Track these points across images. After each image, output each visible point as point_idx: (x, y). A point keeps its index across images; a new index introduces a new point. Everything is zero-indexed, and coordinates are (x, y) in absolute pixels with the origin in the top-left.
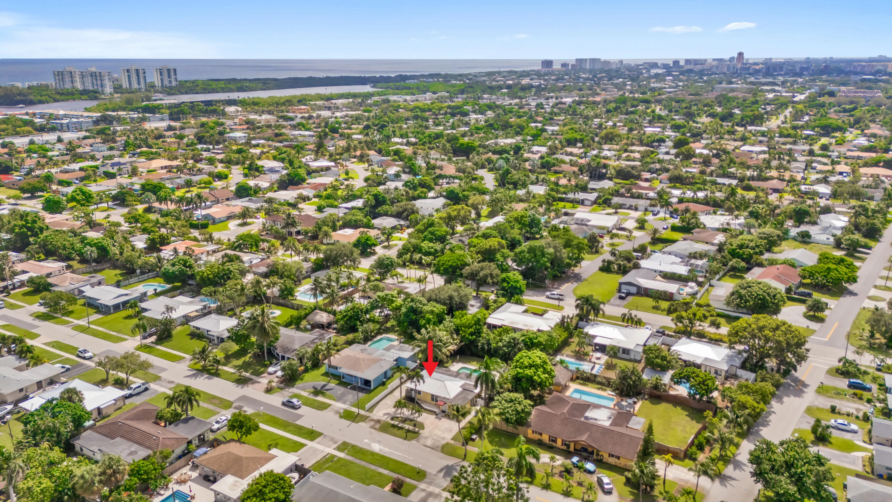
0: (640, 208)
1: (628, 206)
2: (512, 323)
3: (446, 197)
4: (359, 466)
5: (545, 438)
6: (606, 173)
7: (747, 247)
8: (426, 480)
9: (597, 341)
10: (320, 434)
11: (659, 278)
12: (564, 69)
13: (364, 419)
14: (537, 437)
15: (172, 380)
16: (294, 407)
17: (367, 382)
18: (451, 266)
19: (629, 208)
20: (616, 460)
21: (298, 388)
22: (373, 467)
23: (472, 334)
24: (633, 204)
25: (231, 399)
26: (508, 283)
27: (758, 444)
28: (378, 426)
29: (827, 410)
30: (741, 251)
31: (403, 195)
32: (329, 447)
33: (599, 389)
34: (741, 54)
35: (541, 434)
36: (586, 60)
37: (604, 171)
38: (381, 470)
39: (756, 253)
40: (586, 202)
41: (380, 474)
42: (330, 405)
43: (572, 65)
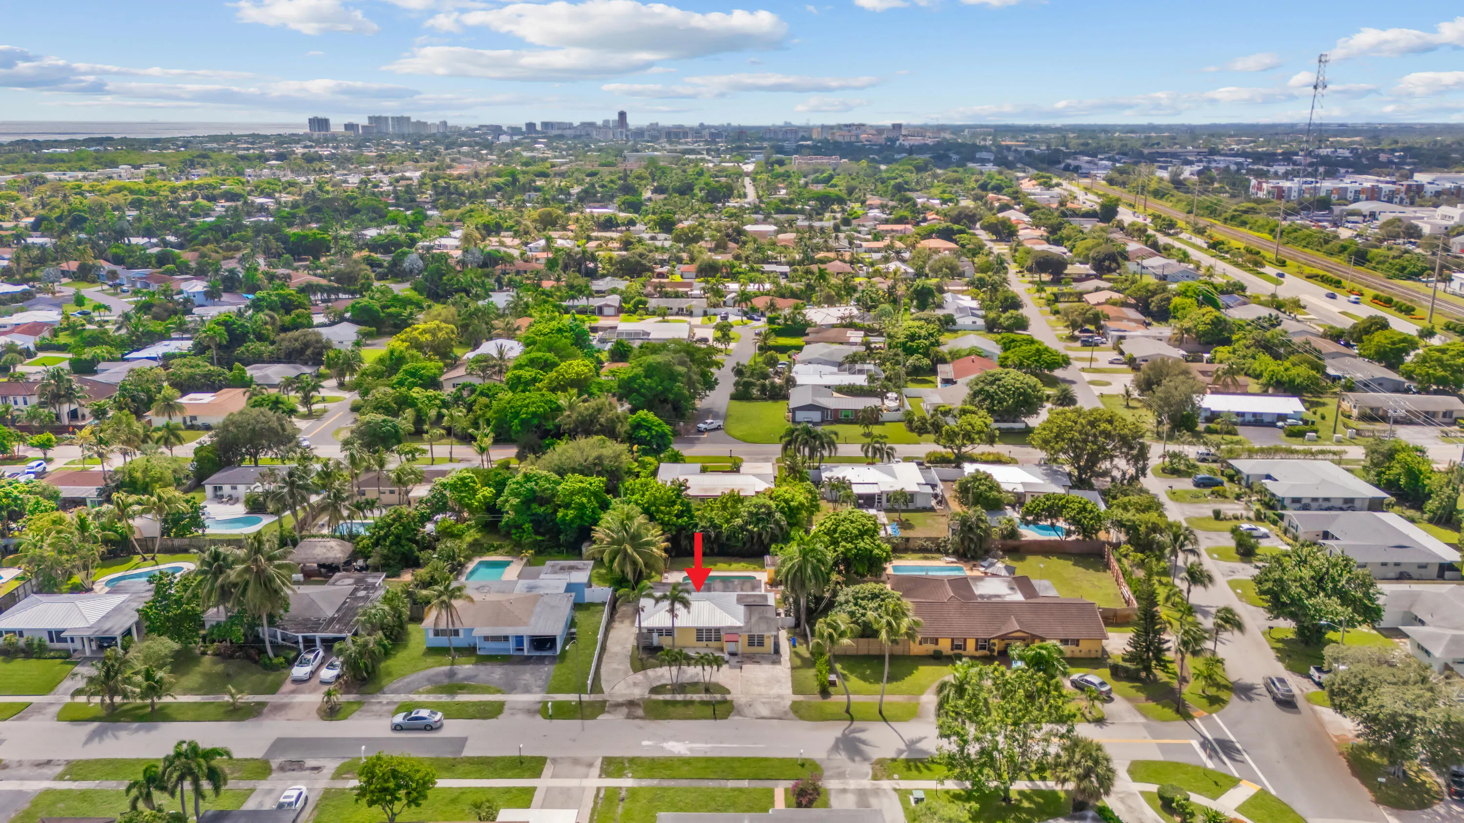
0: (695, 311)
1: (675, 310)
2: (706, 490)
3: (353, 321)
4: (686, 790)
5: (945, 645)
6: (596, 267)
7: (920, 337)
8: (826, 774)
9: (857, 490)
10: (542, 761)
11: (835, 394)
12: (351, 133)
13: (600, 707)
14: (929, 648)
15: (44, 757)
16: (430, 728)
17: (543, 643)
18: (534, 415)
19: (677, 314)
20: (1073, 647)
21: (396, 691)
22: (711, 784)
23: (679, 516)
24: (684, 306)
25: (259, 754)
26: (649, 429)
27: (1260, 564)
28: (640, 712)
29: (1209, 518)
30: (914, 344)
31: (266, 323)
32: (586, 776)
33: (926, 558)
34: (622, 115)
35: (936, 641)
36: (386, 118)
37: (591, 265)
38: (731, 784)
39: (932, 344)
40: (606, 311)
41: (740, 790)
42: (502, 704)
43: (364, 127)
